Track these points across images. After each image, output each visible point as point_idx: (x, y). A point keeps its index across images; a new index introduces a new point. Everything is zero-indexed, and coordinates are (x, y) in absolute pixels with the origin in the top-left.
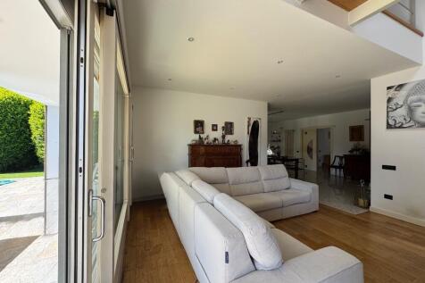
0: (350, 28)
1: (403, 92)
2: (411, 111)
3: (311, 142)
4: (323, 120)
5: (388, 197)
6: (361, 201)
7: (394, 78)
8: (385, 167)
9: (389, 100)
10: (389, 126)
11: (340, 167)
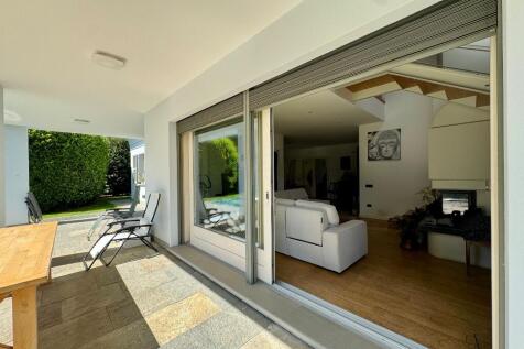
0: (354, 102)
1: (376, 137)
2: (380, 149)
3: (311, 172)
4: (320, 151)
5: (369, 206)
6: (354, 212)
7: (372, 127)
8: (367, 186)
9: (369, 141)
10: (369, 159)
11: (332, 192)
